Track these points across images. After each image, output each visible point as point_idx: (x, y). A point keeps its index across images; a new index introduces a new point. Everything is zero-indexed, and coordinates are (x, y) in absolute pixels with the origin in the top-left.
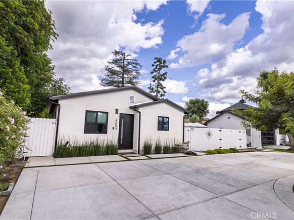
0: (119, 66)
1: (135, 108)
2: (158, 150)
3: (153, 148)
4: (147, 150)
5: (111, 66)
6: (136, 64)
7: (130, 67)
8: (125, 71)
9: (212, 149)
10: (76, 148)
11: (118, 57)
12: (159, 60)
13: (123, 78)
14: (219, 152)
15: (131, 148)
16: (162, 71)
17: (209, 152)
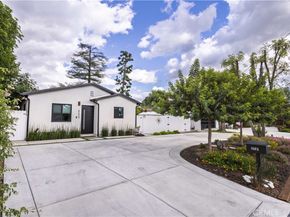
0: (86, 59)
1: (94, 101)
2: (114, 133)
3: (110, 132)
4: (105, 133)
5: (77, 58)
6: (103, 57)
7: (96, 60)
8: (92, 64)
9: (159, 132)
10: (44, 133)
11: (85, 50)
12: (125, 54)
13: (89, 70)
14: (163, 133)
15: (92, 132)
16: (128, 64)
17: (155, 134)
